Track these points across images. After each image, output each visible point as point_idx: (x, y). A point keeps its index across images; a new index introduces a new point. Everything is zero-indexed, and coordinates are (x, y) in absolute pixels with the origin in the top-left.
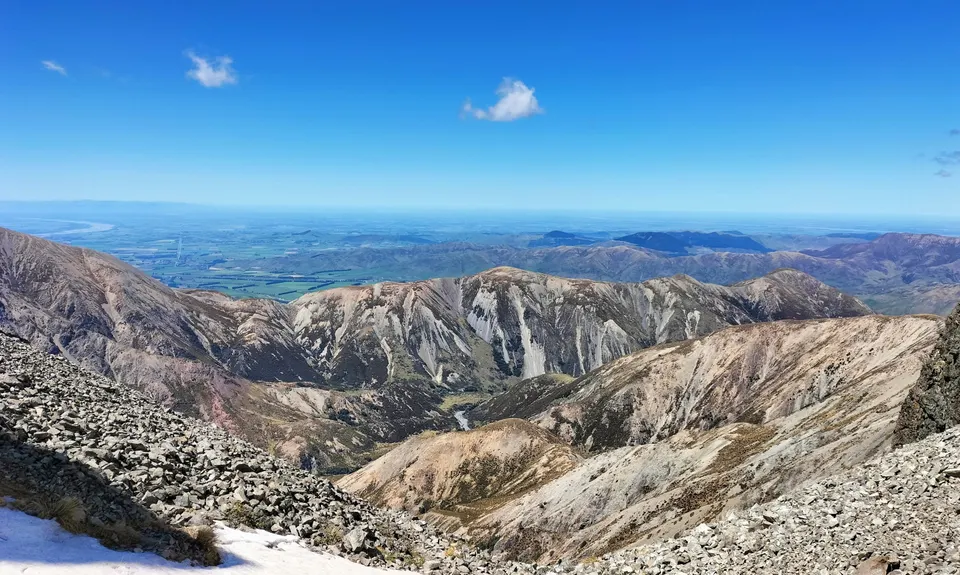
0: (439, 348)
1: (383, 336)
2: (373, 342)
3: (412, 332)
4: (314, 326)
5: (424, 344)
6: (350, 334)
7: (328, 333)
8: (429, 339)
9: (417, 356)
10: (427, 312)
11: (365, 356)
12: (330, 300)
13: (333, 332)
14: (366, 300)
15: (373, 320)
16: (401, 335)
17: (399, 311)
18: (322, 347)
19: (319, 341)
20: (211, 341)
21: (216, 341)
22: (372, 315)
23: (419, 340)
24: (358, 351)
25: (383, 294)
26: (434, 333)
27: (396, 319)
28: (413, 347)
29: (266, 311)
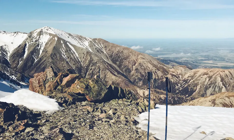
0: (214, 91)
1: (200, 84)
2: (196, 85)
3: (210, 84)
4: (187, 78)
5: (211, 89)
6: (193, 82)
7: (189, 81)
8: (213, 88)
9: (205, 91)
10: (219, 79)
11: (191, 89)
12: (196, 72)
13: (190, 81)
14: (204, 73)
15: (201, 79)
16: (206, 85)
17: (210, 77)
18: (184, 84)
19: (185, 82)
20: (155, 78)
21: (157, 78)
22: (202, 78)
23: (210, 87)
24: (190, 87)
25: (210, 72)
26: (216, 86)
27: (208, 79)
28: (207, 88)
29: (177, 73)
